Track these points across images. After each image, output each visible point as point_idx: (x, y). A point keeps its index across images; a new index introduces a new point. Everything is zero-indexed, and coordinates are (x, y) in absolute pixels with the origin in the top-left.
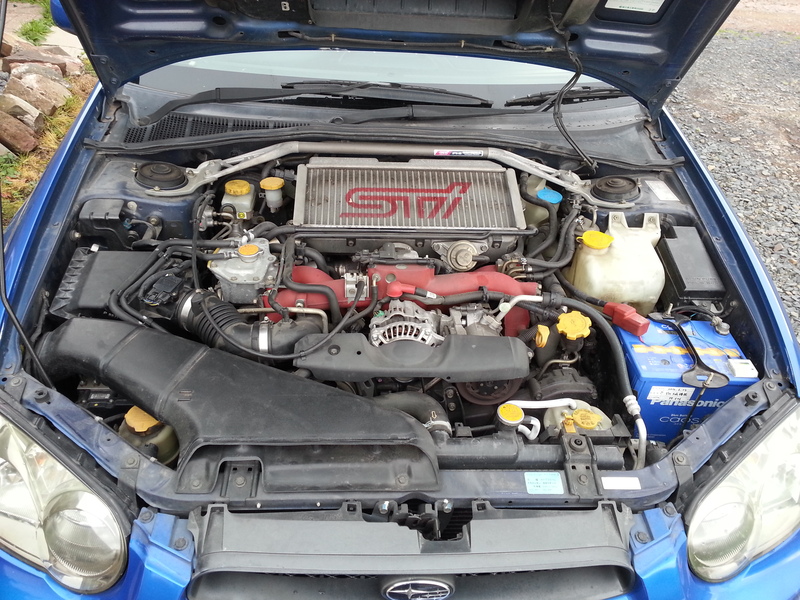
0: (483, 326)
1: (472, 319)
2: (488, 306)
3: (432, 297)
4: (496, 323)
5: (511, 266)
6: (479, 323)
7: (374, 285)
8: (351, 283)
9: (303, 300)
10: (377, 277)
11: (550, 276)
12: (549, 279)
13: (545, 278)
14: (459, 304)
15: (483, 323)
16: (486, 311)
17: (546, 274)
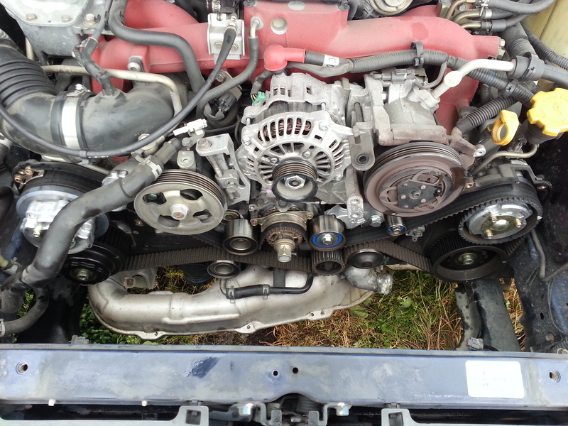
0: (412, 103)
1: (397, 92)
2: (423, 73)
3: (332, 63)
4: (431, 100)
5: (462, 9)
6: (406, 99)
7: (253, 35)
8: (219, 30)
9: (140, 57)
10: (257, 22)
11: (514, 26)
12: (514, 31)
13: (508, 28)
14: (379, 71)
15: (413, 98)
16: (420, 81)
17: (510, 23)
